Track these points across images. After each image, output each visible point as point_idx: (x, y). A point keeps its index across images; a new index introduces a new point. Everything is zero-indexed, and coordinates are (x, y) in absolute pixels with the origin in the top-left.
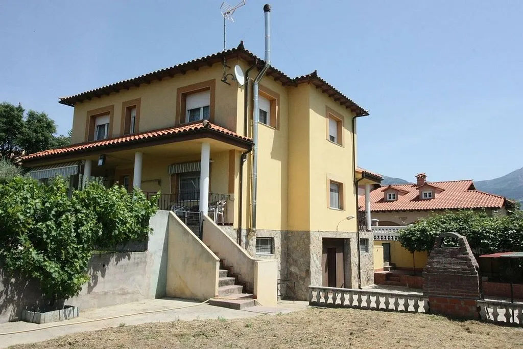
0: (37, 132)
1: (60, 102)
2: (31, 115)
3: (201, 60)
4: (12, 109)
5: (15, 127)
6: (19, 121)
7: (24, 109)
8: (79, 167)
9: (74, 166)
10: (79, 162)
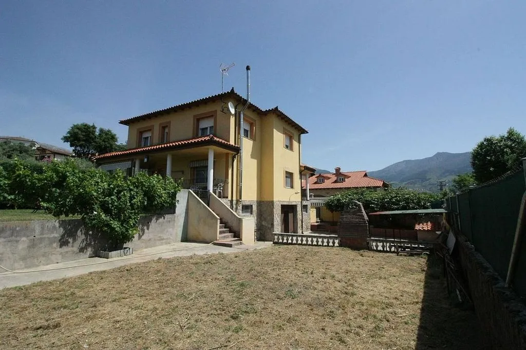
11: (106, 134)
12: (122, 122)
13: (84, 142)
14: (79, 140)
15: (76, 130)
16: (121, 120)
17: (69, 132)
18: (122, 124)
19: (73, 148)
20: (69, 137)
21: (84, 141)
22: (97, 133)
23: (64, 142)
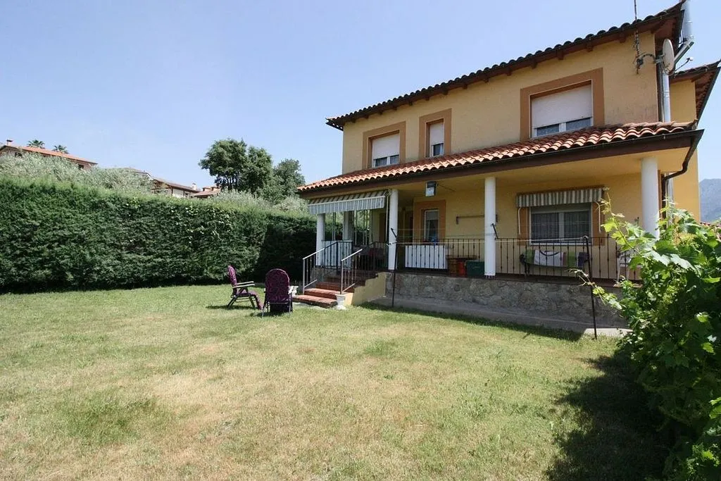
0: (260, 166)
1: (327, 123)
2: (252, 150)
3: (596, 36)
4: (236, 145)
5: (240, 161)
6: (243, 155)
7: (246, 143)
8: (386, 199)
9: (378, 197)
10: (386, 192)
11: (260, 155)
12: (332, 123)
13: (231, 168)
14: (224, 164)
15: (221, 150)
16: (331, 118)
17: (209, 154)
18: (331, 125)
19: (215, 178)
20: (209, 162)
21: (231, 165)
22: (247, 154)
23: (203, 168)
